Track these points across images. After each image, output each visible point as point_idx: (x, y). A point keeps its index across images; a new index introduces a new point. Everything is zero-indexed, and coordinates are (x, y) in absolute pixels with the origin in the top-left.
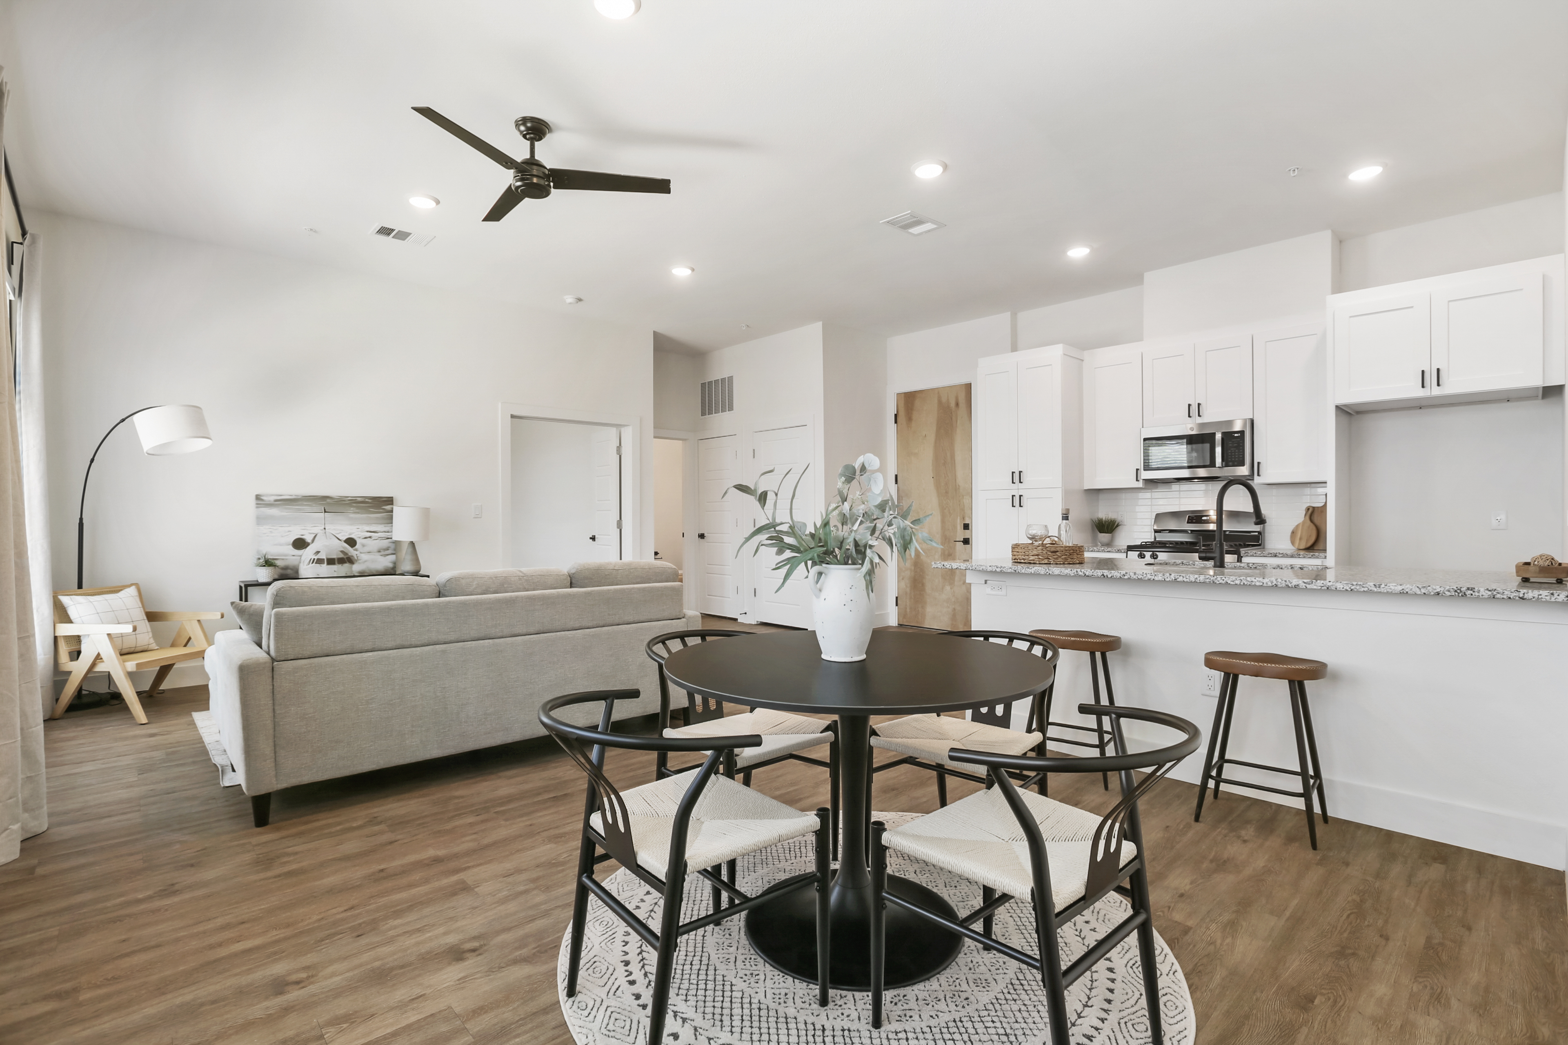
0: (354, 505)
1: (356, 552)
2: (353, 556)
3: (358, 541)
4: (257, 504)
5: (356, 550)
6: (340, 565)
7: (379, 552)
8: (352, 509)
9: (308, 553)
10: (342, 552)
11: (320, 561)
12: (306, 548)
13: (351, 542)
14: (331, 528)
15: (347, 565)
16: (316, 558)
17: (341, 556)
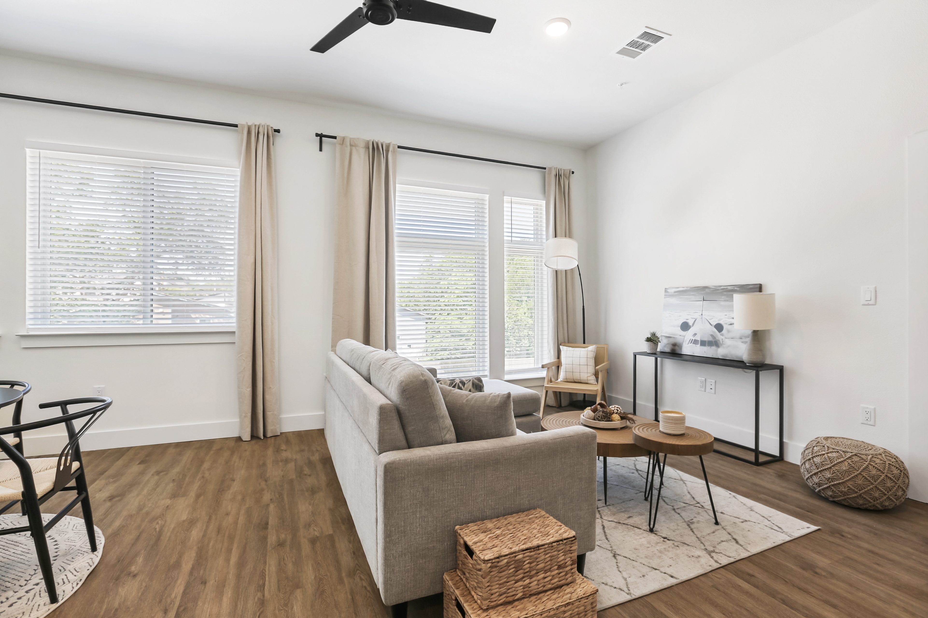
0: (725, 293)
1: (722, 337)
2: (719, 341)
3: (725, 327)
4: (665, 295)
5: (722, 335)
6: (709, 347)
7: (741, 339)
8: (723, 297)
9: (689, 335)
10: (712, 335)
11: (695, 342)
12: (688, 330)
13: (719, 327)
14: (707, 314)
15: (714, 348)
16: (694, 339)
17: (711, 339)
